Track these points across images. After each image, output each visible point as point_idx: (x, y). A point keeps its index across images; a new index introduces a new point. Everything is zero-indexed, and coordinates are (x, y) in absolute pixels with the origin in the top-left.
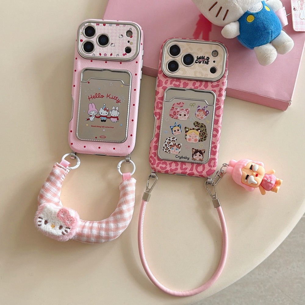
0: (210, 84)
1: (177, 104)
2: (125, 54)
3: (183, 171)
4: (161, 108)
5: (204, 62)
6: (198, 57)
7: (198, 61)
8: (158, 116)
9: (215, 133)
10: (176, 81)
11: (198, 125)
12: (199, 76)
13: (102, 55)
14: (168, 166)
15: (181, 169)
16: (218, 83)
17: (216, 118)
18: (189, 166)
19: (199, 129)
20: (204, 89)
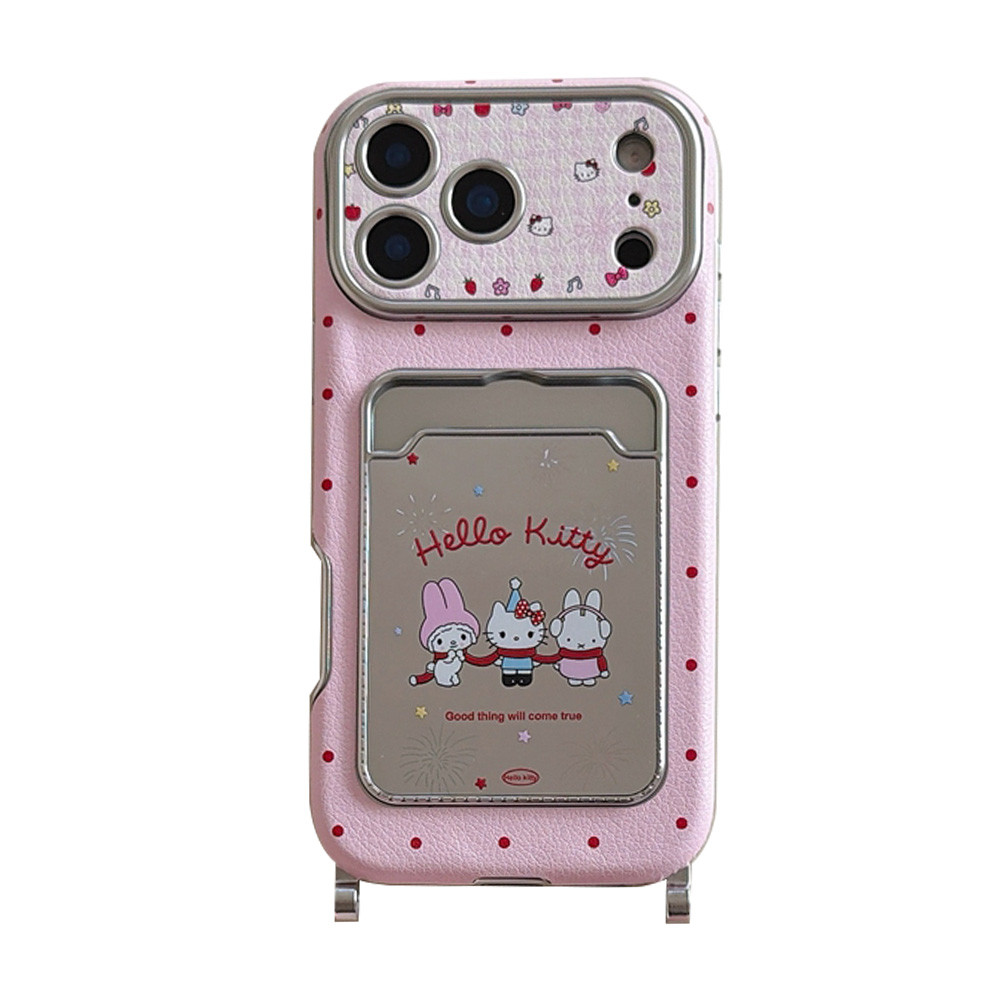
2: (622, 275)
13: (484, 291)
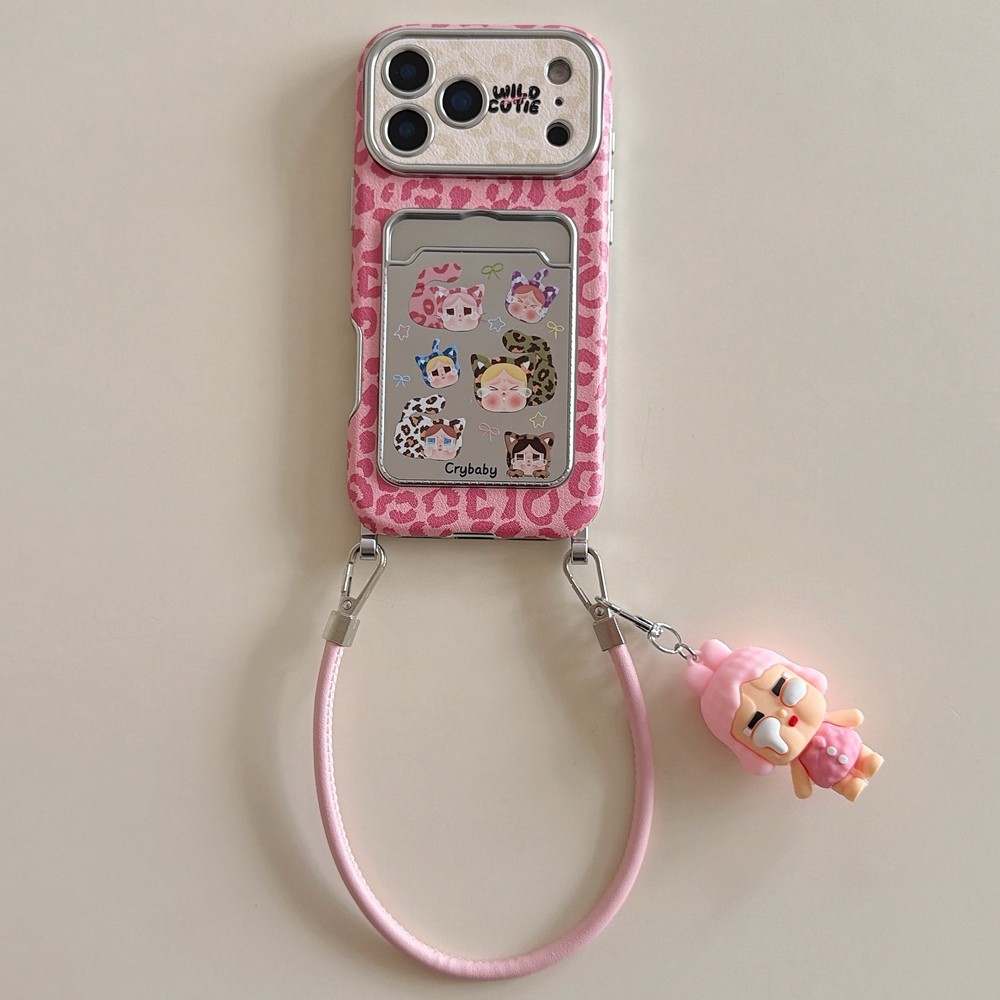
0: (549, 188)
1: (436, 270)
3: (477, 520)
4: (377, 292)
5: (522, 106)
6: (495, 88)
7: (497, 102)
8: (367, 324)
9: (585, 368)
10: (425, 186)
11: (520, 344)
12: (505, 159)
14: (421, 506)
15: (470, 516)
16: (582, 182)
17: (586, 312)
18: (497, 500)
19: (525, 359)
20: (530, 209)
